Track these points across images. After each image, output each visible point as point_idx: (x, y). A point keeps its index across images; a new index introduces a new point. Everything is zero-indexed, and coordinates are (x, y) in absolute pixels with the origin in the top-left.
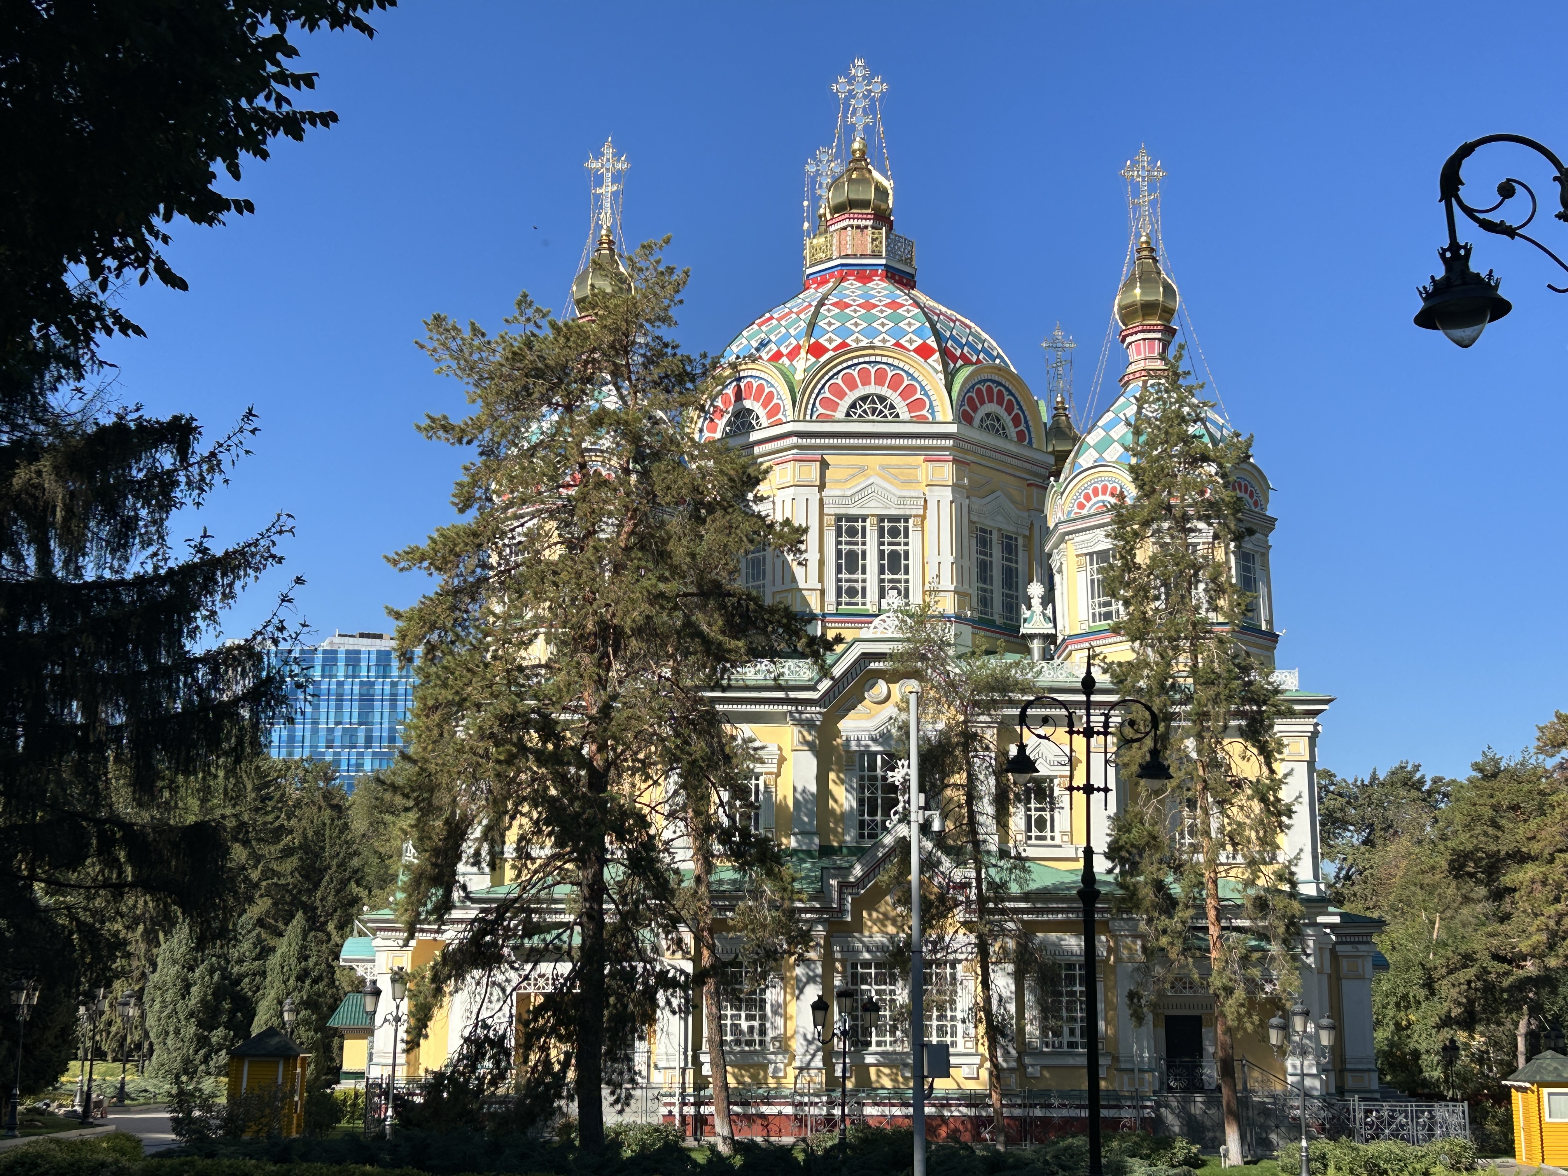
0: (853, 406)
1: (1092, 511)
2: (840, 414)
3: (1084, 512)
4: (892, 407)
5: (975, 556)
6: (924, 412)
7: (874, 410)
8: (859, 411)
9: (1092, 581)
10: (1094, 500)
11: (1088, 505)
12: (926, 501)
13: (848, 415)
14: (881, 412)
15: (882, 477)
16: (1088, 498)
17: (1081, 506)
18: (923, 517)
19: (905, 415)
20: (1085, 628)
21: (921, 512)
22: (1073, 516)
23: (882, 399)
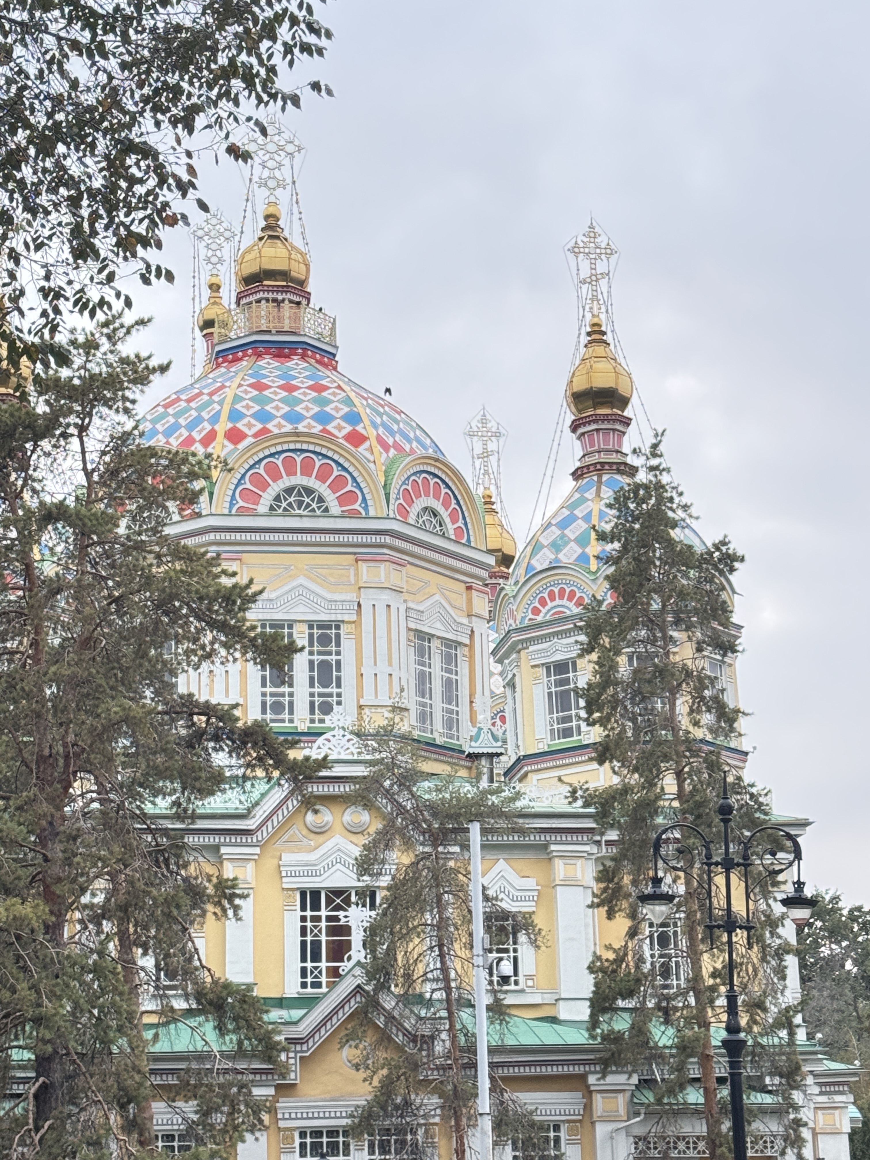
0: (277, 498)
1: (548, 617)
2: (263, 508)
3: (539, 618)
4: (321, 500)
5: (413, 666)
6: (356, 506)
7: (300, 504)
8: (284, 505)
9: (550, 694)
10: (550, 605)
11: (544, 611)
12: (359, 605)
13: (272, 508)
14: (308, 505)
15: (309, 578)
16: (543, 602)
17: (536, 611)
18: (357, 623)
19: (335, 509)
20: (542, 747)
21: (354, 618)
22: (526, 622)
23: (309, 491)
